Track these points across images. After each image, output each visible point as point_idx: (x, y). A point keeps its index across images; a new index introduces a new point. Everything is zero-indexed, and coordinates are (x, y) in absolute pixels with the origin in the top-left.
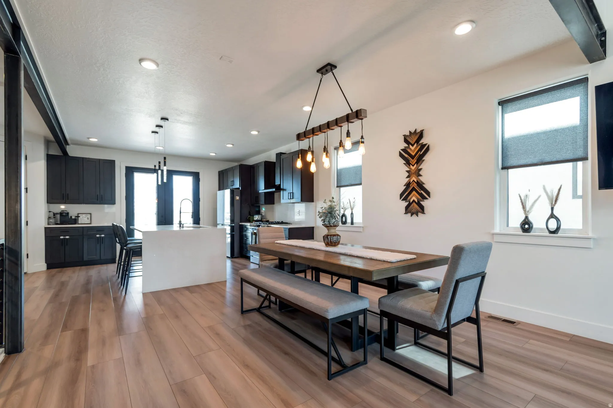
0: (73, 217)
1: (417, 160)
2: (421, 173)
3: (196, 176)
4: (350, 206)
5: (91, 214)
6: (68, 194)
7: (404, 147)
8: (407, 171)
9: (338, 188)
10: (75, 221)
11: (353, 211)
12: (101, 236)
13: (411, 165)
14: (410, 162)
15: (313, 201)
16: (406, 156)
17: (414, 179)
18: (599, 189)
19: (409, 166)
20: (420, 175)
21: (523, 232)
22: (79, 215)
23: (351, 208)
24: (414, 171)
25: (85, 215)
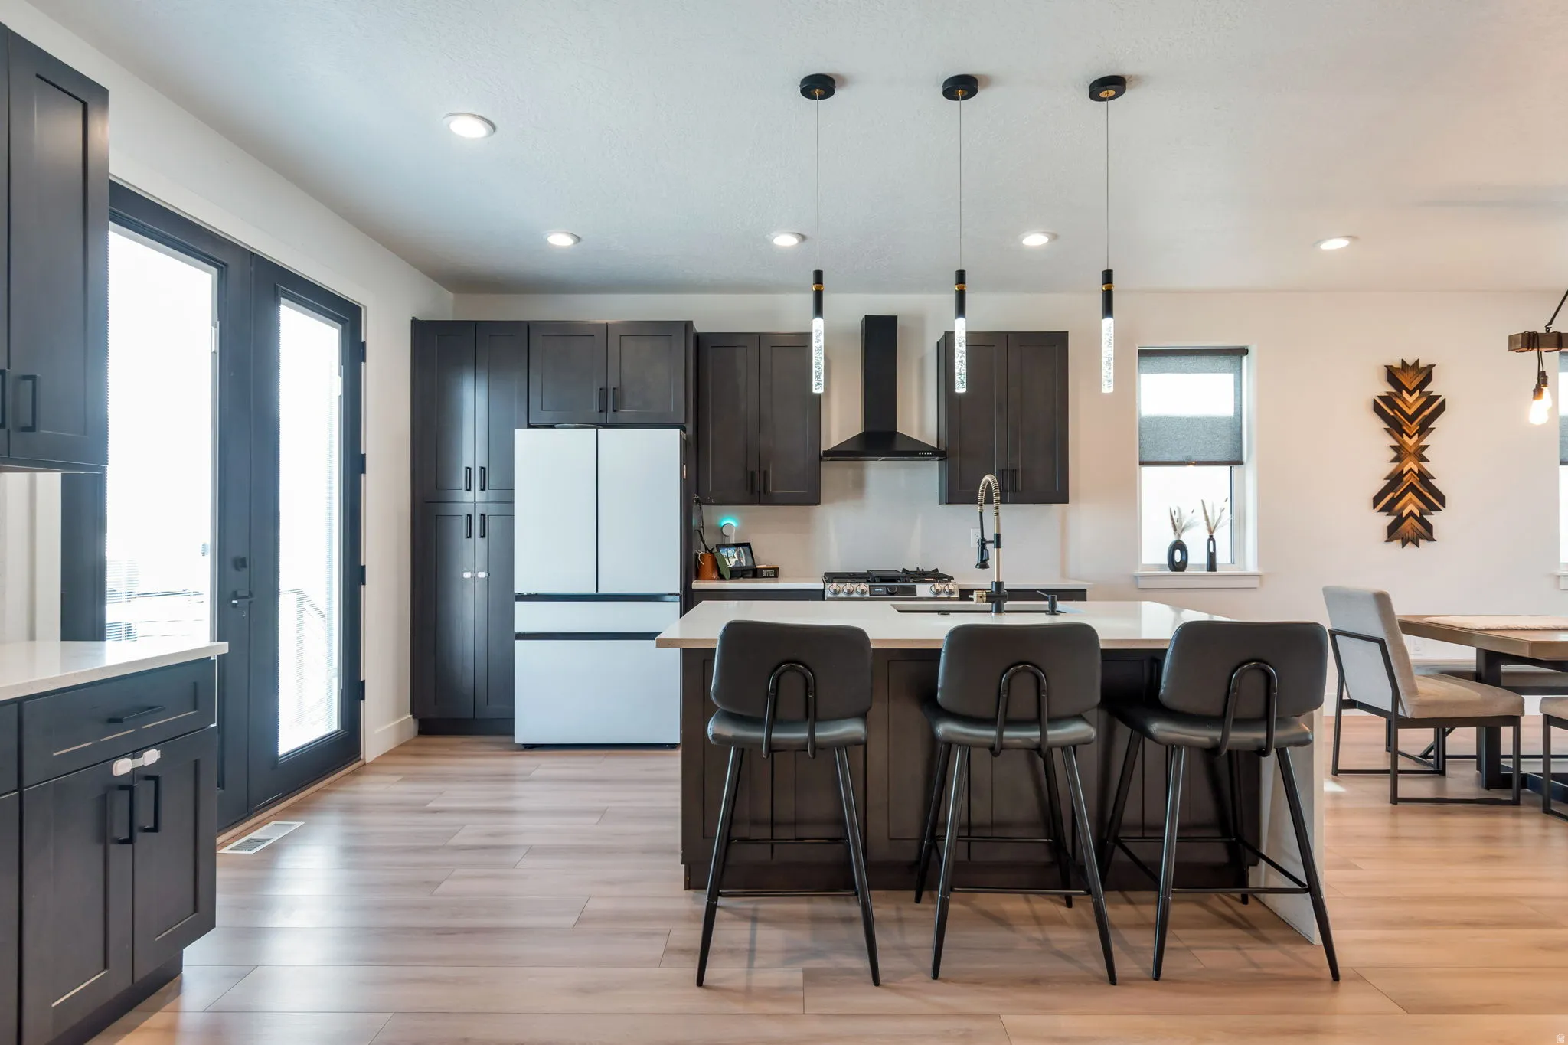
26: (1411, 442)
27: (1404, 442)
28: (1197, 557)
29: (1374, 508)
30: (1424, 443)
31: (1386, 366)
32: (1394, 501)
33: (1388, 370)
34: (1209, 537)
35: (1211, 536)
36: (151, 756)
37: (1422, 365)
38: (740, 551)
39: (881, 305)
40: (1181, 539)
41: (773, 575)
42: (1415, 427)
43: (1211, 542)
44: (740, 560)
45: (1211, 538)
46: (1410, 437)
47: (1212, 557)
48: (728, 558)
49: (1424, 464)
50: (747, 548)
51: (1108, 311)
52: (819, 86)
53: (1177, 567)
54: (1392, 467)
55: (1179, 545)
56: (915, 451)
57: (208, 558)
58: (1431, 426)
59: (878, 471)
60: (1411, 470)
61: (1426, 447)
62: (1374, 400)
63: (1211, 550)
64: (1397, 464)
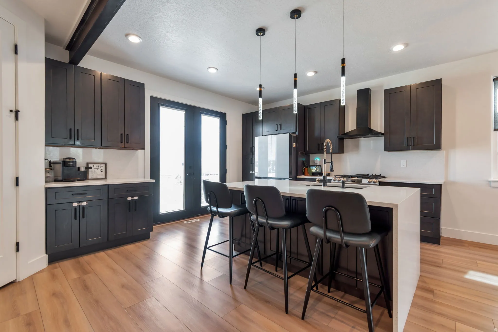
0: (82, 169)
3: (222, 116)
5: (106, 164)
6: (78, 130)
10: (84, 176)
12: (133, 198)
22: (90, 165)
25: (98, 165)
36: (136, 198)
38: (317, 168)
39: (363, 85)
41: (328, 175)
44: (317, 170)
48: (313, 169)
50: (320, 167)
51: (343, 74)
52: (261, 31)
56: (377, 134)
57: (183, 166)
59: (364, 141)
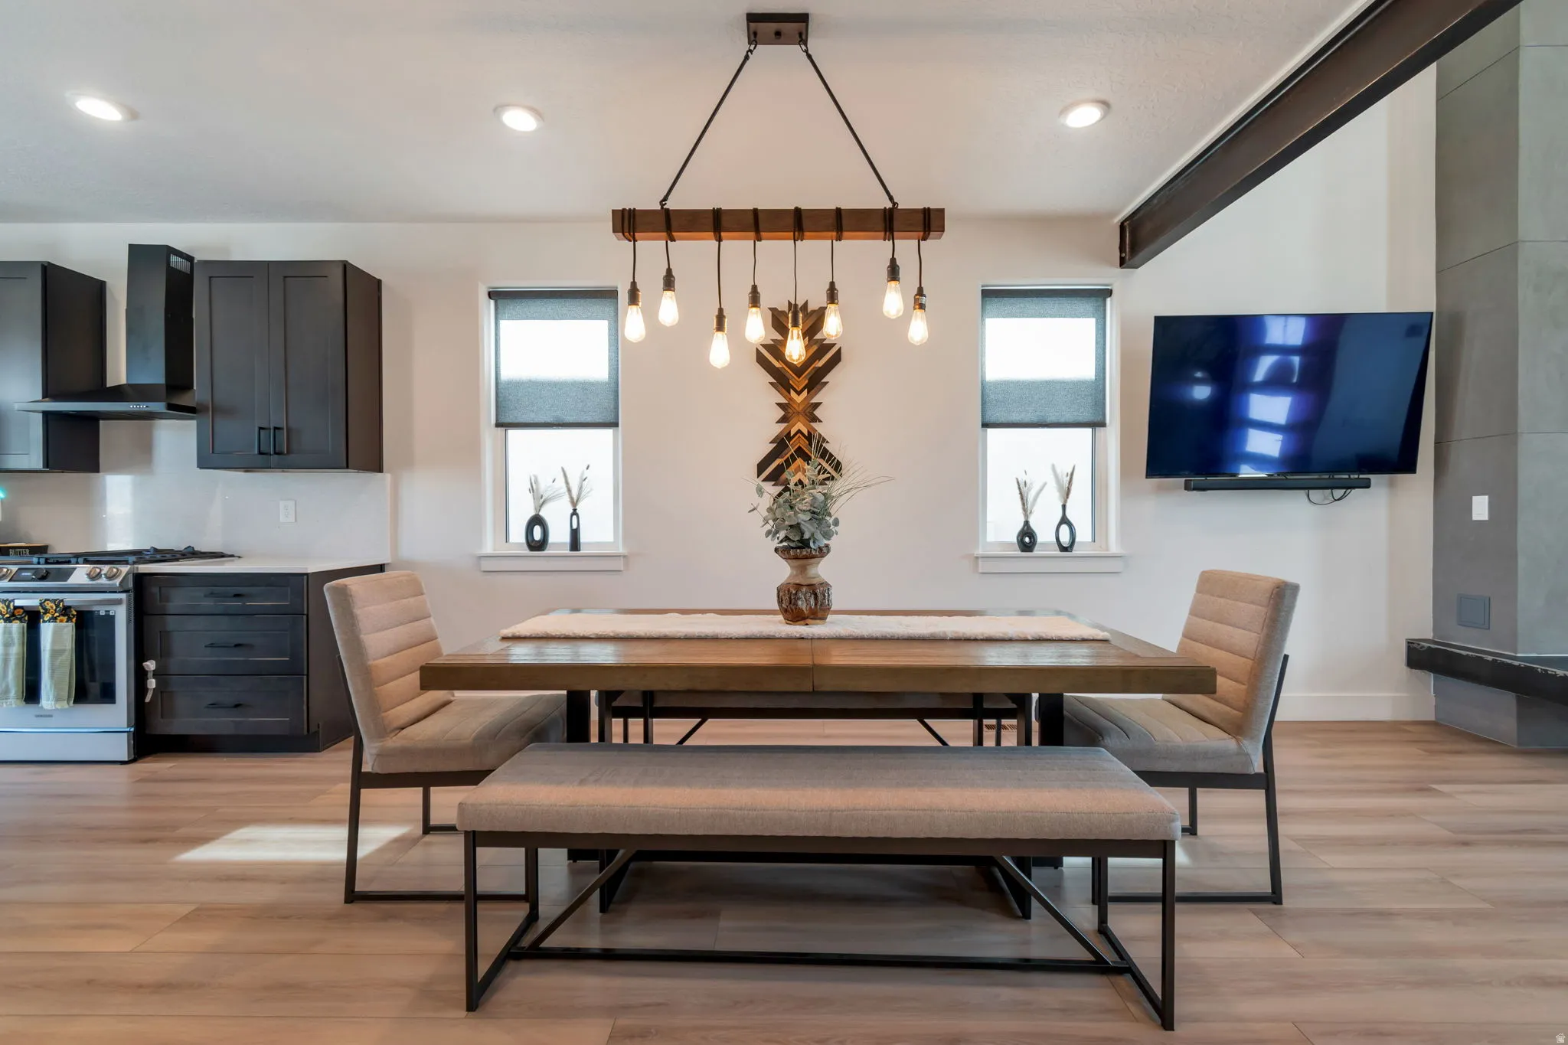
1: (809, 380)
2: (817, 413)
4: (565, 489)
7: (772, 340)
8: (779, 405)
9: (501, 430)
11: (577, 507)
13: (792, 391)
14: (791, 382)
15: (380, 470)
16: (777, 364)
17: (800, 426)
18: (1146, 478)
19: (786, 393)
20: (815, 419)
21: (1023, 551)
23: (571, 498)
24: (801, 408)
26: (799, 399)
27: (791, 399)
28: (559, 535)
29: (758, 476)
30: (815, 400)
31: (770, 309)
32: (780, 470)
33: (773, 315)
34: (572, 511)
35: (575, 510)
37: (811, 307)
40: (541, 514)
42: (803, 381)
43: (575, 517)
45: (575, 513)
46: (799, 393)
47: (575, 534)
49: (815, 425)
53: (537, 546)
54: (778, 429)
55: (537, 520)
58: (824, 380)
60: (799, 431)
61: (817, 405)
62: (757, 349)
63: (575, 527)
64: (785, 425)
